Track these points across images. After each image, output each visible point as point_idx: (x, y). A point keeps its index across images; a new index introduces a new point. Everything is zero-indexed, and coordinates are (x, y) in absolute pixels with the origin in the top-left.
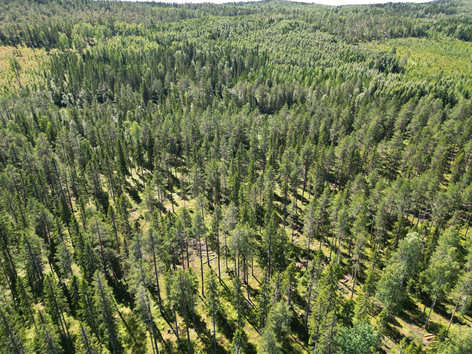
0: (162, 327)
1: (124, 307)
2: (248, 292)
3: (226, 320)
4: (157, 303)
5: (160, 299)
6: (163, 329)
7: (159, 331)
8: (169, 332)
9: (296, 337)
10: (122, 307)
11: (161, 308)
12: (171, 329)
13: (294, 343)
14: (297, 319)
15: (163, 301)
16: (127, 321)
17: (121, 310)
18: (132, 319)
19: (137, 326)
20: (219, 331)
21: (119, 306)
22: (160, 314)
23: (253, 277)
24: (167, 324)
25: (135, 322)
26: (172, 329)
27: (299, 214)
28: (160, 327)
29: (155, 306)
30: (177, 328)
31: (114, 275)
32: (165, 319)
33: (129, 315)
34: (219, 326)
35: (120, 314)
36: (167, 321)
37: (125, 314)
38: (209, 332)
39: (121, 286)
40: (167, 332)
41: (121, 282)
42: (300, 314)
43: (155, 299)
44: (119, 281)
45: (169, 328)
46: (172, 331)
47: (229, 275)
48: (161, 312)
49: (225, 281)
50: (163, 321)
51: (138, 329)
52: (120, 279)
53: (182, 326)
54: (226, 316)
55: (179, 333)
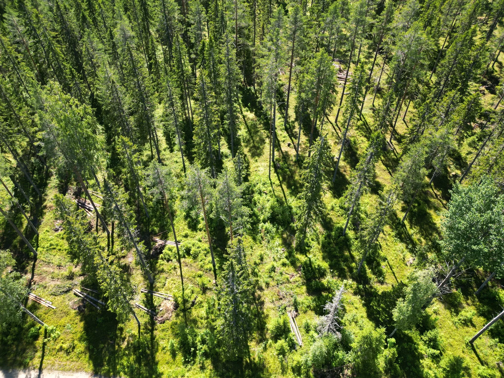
0: (283, 139)
1: (249, 112)
2: (392, 134)
3: (356, 153)
4: (284, 117)
5: (287, 114)
6: (284, 141)
7: (279, 141)
8: (289, 145)
9: (438, 193)
10: (247, 111)
11: (286, 122)
12: (291, 143)
13: (434, 198)
14: (447, 177)
15: (290, 117)
16: (249, 125)
17: (245, 113)
18: (254, 124)
19: (258, 131)
20: (344, 160)
21: (244, 109)
22: (284, 127)
23: (403, 122)
24: (288, 138)
25: (257, 127)
26: (293, 143)
27: (496, 69)
28: (280, 138)
29: (280, 118)
30: (299, 144)
31: (245, 81)
32: (288, 133)
33: (252, 120)
34: (346, 156)
35: (244, 117)
36: (289, 135)
37: (248, 118)
38: (333, 158)
39: (250, 93)
40: (287, 145)
41: (250, 89)
42: (454, 173)
43: (282, 113)
44: (248, 88)
45: (290, 142)
46: (292, 145)
47: (373, 113)
48: (285, 126)
49: (366, 118)
50: (285, 134)
51: (259, 134)
52: (250, 86)
53: (304, 144)
54: (357, 149)
55: (300, 149)
